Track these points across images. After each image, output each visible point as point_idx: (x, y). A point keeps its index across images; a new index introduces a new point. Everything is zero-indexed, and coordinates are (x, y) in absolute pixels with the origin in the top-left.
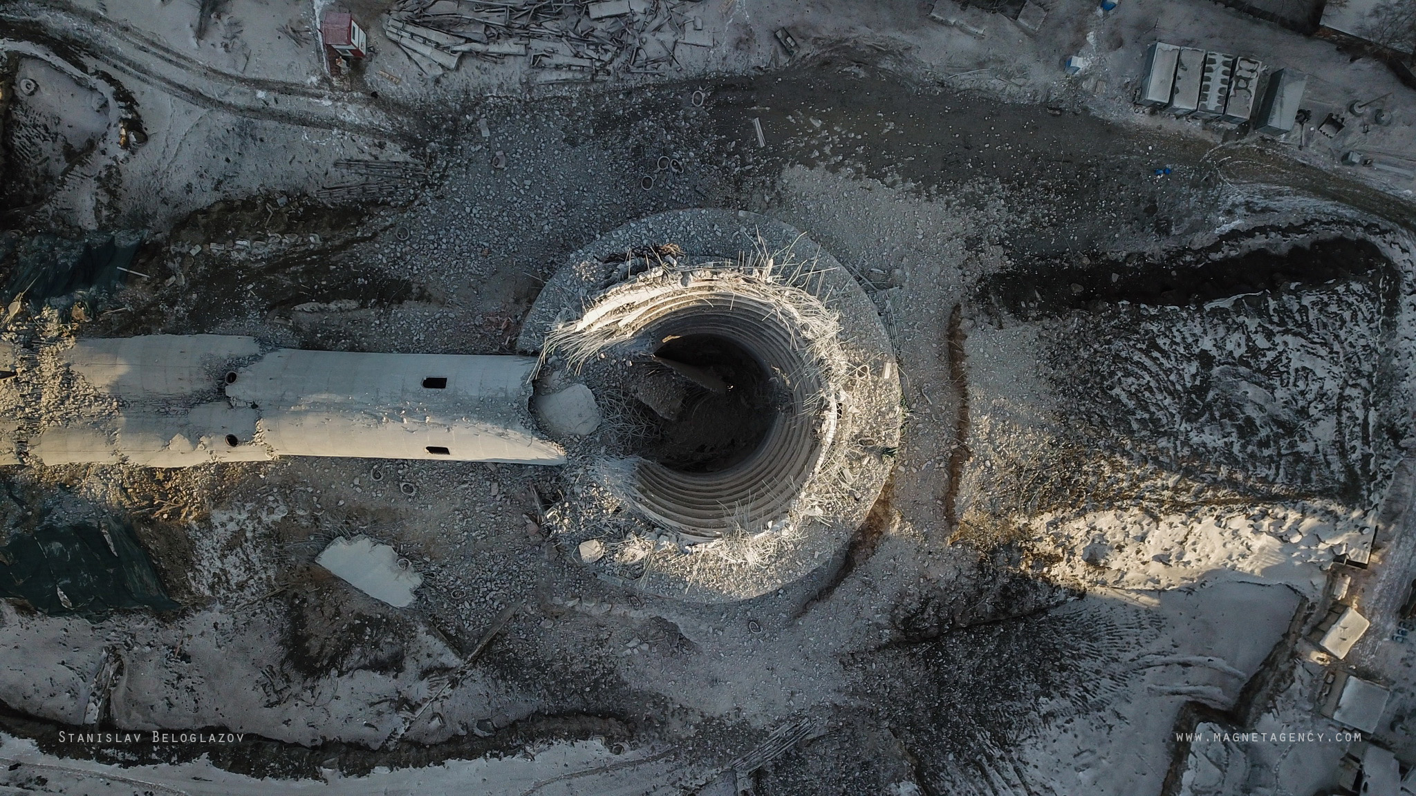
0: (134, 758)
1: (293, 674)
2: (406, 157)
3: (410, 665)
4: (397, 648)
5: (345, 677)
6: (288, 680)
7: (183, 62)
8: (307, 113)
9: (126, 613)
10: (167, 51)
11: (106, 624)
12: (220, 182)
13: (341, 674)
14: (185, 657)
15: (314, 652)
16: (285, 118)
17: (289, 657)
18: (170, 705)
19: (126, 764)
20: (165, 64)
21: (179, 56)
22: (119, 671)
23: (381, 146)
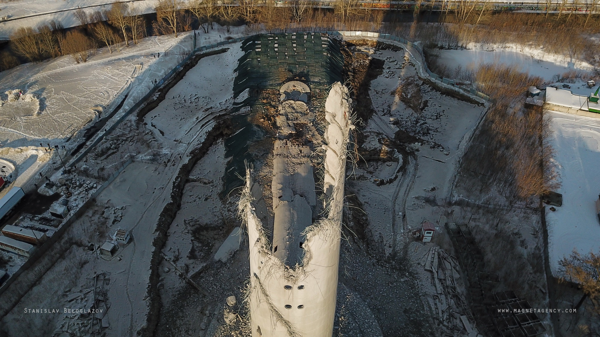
0: (175, 185)
1: (195, 227)
2: (387, 255)
3: (191, 261)
4: (199, 257)
5: (191, 242)
6: (193, 226)
7: (406, 195)
8: (397, 226)
9: (224, 185)
10: (409, 191)
11: (221, 181)
12: (368, 203)
13: (192, 240)
14: (206, 199)
15: (202, 233)
16: (394, 220)
17: (201, 226)
18: (191, 196)
19: (174, 183)
20: (404, 191)
21: (408, 194)
22: (205, 183)
23: (390, 247)
